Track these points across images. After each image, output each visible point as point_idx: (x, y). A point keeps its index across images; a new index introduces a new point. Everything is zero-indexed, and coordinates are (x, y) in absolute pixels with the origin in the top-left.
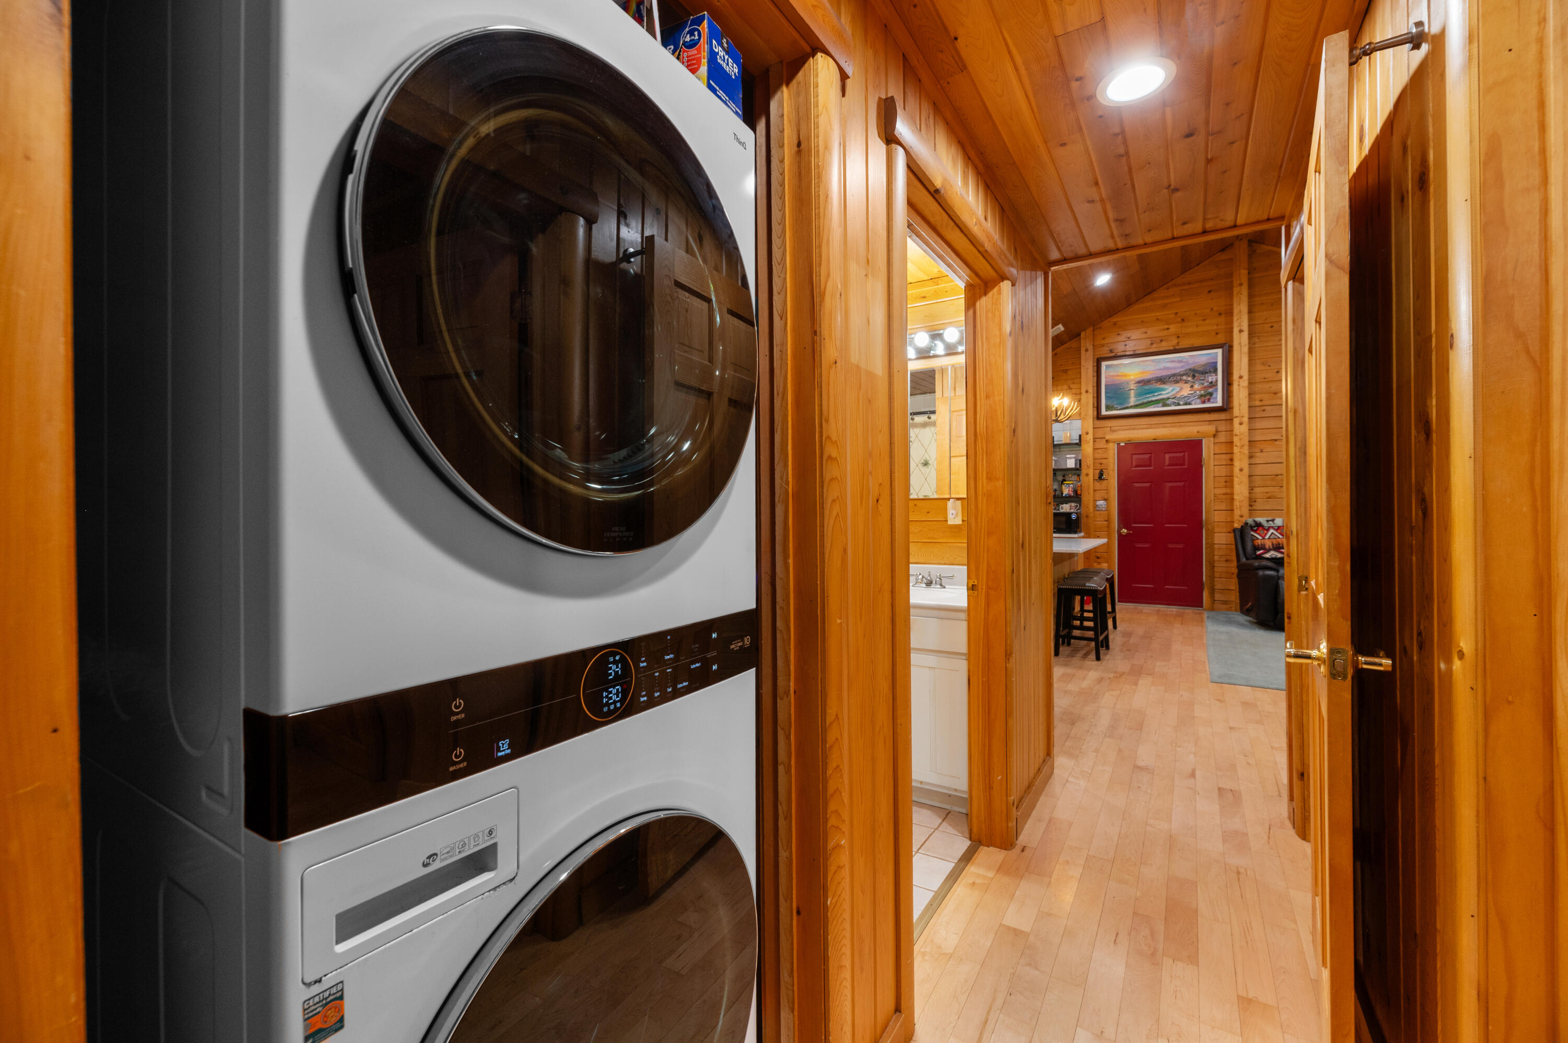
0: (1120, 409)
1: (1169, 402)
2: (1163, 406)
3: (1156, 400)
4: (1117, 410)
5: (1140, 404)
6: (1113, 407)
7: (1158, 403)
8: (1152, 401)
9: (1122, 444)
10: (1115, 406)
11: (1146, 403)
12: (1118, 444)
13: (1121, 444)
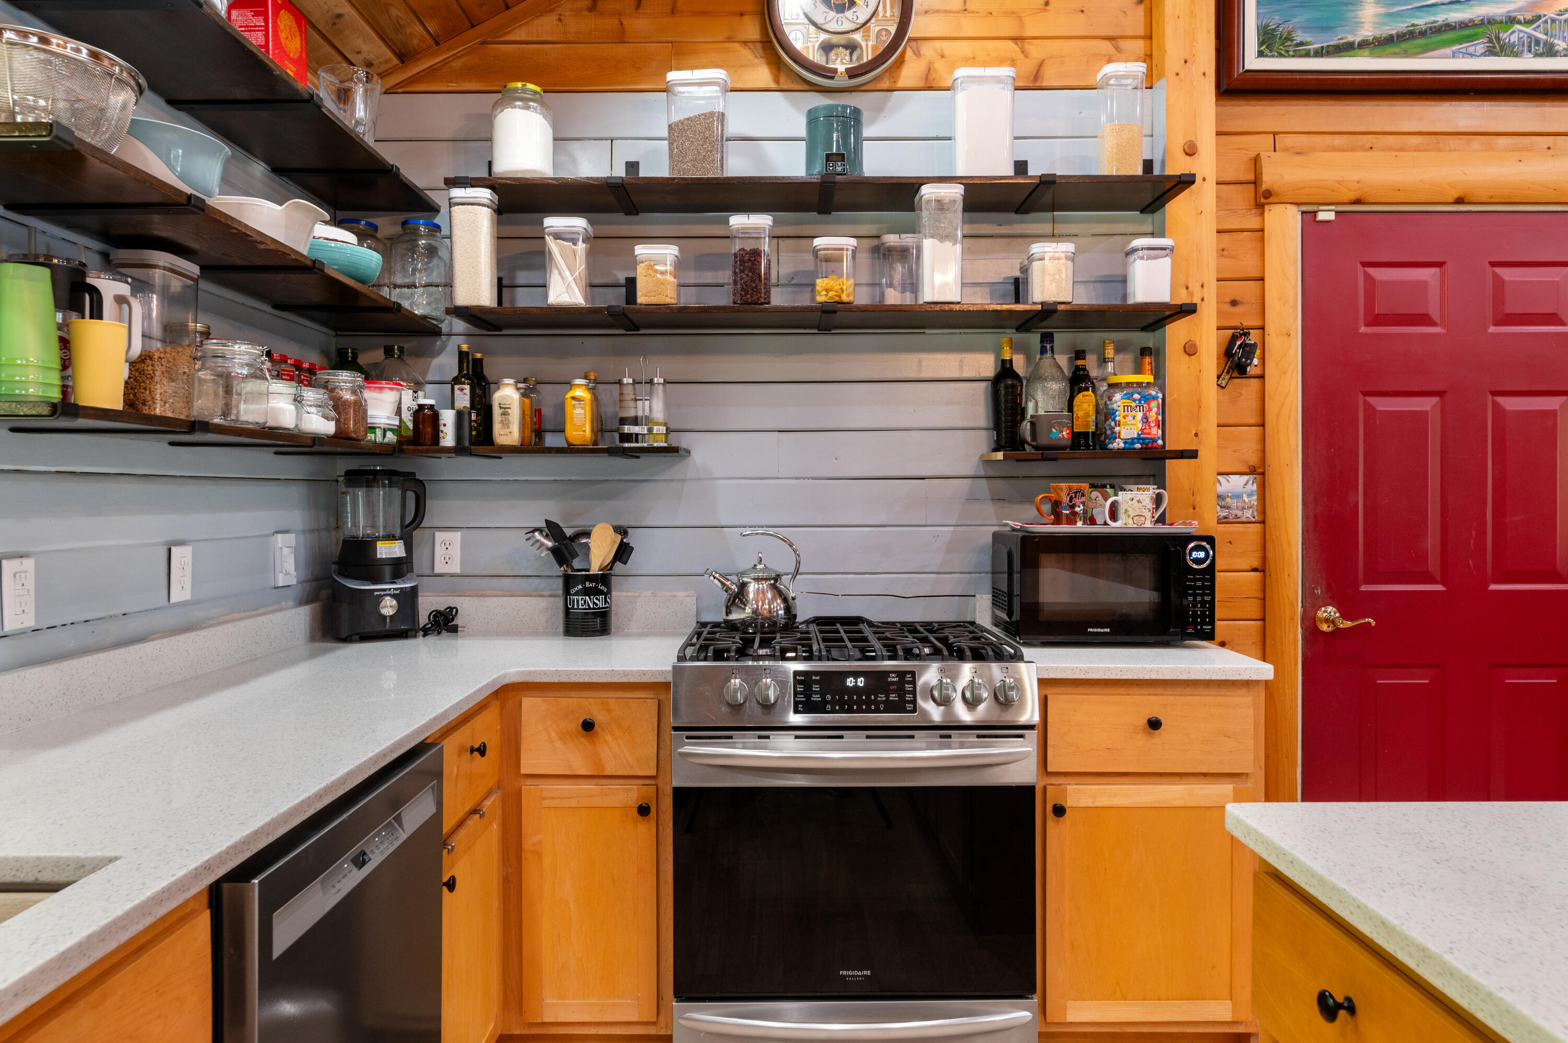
0: (1319, 53)
1: (1513, 35)
2: (1490, 52)
3: (1463, 25)
4: (1307, 55)
5: (1402, 38)
6: (1288, 39)
7: (1470, 39)
8: (1448, 27)
9: (1326, 215)
10: (1299, 37)
11: (1423, 34)
12: (1309, 217)
13: (1322, 216)
